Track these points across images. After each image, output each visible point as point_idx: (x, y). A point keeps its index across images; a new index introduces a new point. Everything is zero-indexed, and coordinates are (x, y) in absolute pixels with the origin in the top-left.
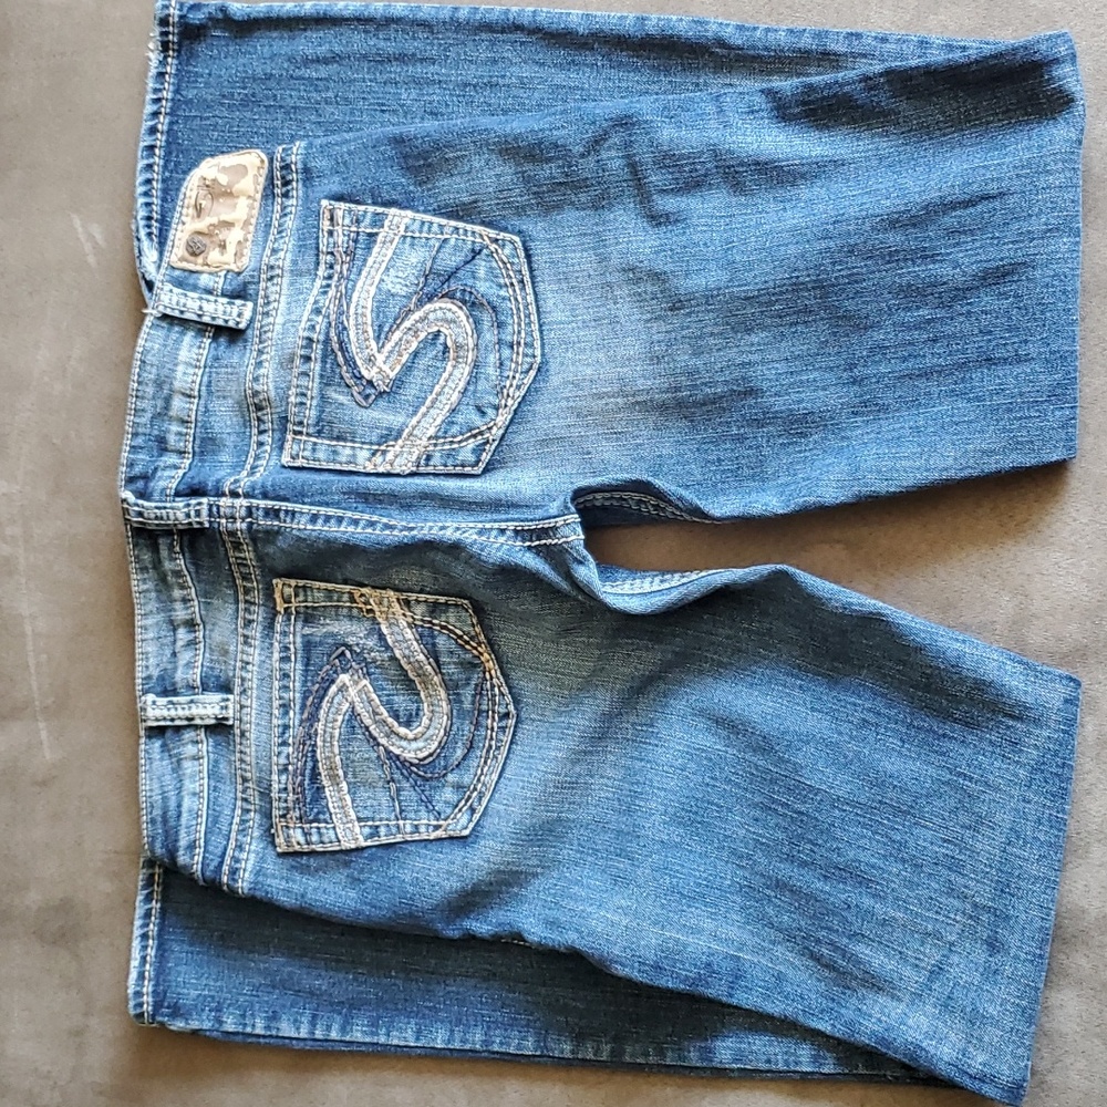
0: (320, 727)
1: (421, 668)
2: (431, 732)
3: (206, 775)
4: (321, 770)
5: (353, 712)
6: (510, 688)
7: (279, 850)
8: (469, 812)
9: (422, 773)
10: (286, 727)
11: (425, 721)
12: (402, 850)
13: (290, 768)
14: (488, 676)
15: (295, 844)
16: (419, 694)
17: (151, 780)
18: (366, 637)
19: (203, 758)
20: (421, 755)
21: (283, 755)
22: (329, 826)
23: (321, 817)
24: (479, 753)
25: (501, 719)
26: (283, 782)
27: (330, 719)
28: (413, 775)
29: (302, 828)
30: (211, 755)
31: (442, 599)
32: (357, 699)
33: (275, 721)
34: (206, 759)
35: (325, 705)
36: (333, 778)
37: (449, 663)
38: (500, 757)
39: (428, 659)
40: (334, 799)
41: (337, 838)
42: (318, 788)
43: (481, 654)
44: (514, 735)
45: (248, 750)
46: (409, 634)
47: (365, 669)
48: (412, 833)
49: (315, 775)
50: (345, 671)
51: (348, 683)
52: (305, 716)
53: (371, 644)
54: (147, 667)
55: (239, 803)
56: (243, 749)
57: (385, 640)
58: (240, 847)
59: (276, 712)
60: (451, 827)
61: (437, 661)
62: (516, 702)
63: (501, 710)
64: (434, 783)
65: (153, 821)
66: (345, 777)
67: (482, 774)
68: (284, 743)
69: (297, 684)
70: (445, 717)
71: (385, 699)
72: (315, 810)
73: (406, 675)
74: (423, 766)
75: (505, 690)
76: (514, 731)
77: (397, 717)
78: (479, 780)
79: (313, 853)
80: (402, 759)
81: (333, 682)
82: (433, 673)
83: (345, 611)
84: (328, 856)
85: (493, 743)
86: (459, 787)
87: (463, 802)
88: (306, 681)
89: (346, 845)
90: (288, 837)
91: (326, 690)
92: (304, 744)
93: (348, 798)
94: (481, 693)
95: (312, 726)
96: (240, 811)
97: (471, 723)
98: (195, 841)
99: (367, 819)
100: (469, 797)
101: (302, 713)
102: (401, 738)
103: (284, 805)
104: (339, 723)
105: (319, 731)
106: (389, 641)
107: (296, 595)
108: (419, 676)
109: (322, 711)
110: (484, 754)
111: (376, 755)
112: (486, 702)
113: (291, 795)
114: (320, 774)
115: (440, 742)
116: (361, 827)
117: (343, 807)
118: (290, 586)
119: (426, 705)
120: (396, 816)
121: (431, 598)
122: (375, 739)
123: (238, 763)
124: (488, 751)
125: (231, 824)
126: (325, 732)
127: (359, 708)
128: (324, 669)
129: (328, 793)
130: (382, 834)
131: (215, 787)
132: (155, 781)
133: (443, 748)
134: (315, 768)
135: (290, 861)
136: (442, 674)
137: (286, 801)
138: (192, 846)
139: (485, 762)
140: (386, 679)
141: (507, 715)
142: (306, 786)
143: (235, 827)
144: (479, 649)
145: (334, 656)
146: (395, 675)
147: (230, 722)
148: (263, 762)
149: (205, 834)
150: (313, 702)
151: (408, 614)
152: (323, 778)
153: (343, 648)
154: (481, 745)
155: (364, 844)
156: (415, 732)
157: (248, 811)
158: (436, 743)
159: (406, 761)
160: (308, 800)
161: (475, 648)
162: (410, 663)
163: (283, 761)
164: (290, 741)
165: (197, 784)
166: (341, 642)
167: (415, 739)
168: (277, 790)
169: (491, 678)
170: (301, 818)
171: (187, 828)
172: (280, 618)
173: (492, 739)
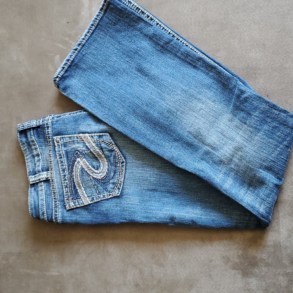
0: (74, 173)
1: (98, 153)
2: (104, 170)
3: (44, 194)
4: (76, 185)
5: (82, 168)
6: (123, 155)
7: (67, 209)
8: (118, 189)
9: (103, 182)
10: (65, 175)
11: (102, 168)
12: (101, 202)
13: (68, 186)
14: (116, 153)
15: (72, 206)
16: (99, 161)
17: (31, 198)
18: (83, 147)
19: (43, 190)
20: (102, 177)
21: (65, 183)
22: (80, 200)
23: (78, 198)
24: (117, 174)
25: (122, 164)
26: (67, 190)
27: (76, 171)
28: (100, 183)
29: (73, 202)
30: (45, 189)
31: (101, 134)
32: (83, 164)
33: (61, 175)
34: (44, 190)
35: (74, 167)
36: (80, 187)
37: (106, 151)
38: (123, 173)
39: (100, 150)
40: (81, 192)
41: (83, 203)
42: (76, 190)
43: (114, 147)
44: (126, 167)
45: (54, 185)
46: (94, 145)
47: (84, 156)
48: (103, 198)
49: (75, 186)
50: (78, 157)
51: (80, 161)
52: (70, 171)
53: (84, 149)
54: (29, 169)
55: (53, 200)
56: (53, 185)
57: (88, 147)
58: (56, 211)
59: (61, 172)
60: (114, 194)
61: (102, 151)
62: (125, 158)
63: (121, 161)
64: (107, 184)
65: (32, 209)
66: (83, 186)
67: (119, 179)
68: (65, 180)
69: (66, 164)
70: (107, 166)
71: (90, 163)
72: (76, 196)
73: (95, 156)
74: (103, 180)
75: (121, 156)
76: (126, 166)
77: (94, 168)
78: (119, 181)
79: (77, 208)
80: (97, 179)
81: (76, 161)
82: (102, 154)
83: (76, 141)
84: (81, 208)
85: (121, 170)
86: (113, 183)
87: (116, 187)
88: (68, 162)
89: (86, 204)
90: (69, 204)
91: (74, 163)
92: (70, 179)
93: (84, 191)
94: (115, 158)
95: (72, 174)
96: (54, 202)
97: (114, 166)
98: (44, 212)
99: (90, 196)
100: (117, 186)
101: (69, 171)
102: (96, 173)
103: (68, 196)
104: (79, 172)
105: (74, 175)
106: (89, 147)
107: (60, 140)
108: (98, 155)
109: (74, 169)
110: (119, 174)
111: (90, 179)
112: (117, 160)
113: (69, 193)
114: (76, 186)
115: (107, 173)
116: (89, 199)
117: (83, 194)
118: (58, 138)
119: (101, 163)
120: (98, 194)
121: (98, 134)
122: (89, 174)
123: (52, 189)
124: (120, 173)
125: (52, 206)
126: (75, 174)
127: (84, 167)
128: (73, 158)
129: (79, 191)
130: (95, 199)
131: (47, 197)
132: (32, 198)
133: (108, 174)
134: (74, 185)
135: (71, 211)
136: (104, 154)
137: (68, 195)
138: (43, 214)
139: (120, 176)
140: (89, 158)
141: (123, 162)
142: (73, 190)
143: (53, 206)
144: (113, 146)
145: (75, 154)
146: (92, 156)
147: (49, 179)
148: (59, 187)
149: (46, 210)
150: (71, 167)
151: (93, 139)
152: (77, 187)
153: (77, 151)
154: (118, 171)
155: (90, 203)
156: (99, 171)
157: (56, 201)
158: (106, 173)
159: (98, 179)
160: (74, 194)
161: (112, 146)
162: (95, 152)
163: (65, 184)
164: (67, 179)
165: (42, 197)
166: (76, 150)
167: (100, 173)
168: (65, 192)
169: (117, 153)
170: (72, 199)
171: (41, 209)
172: (56, 147)
173: (120, 169)
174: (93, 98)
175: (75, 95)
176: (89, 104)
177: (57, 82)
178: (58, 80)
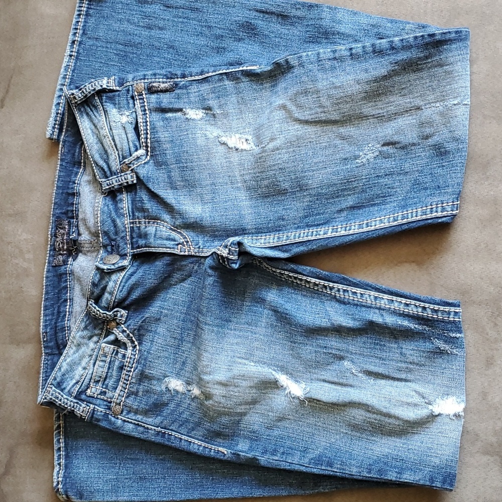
174: (127, 478)
175: (98, 492)
176: (128, 491)
177: (62, 490)
178: (61, 486)
